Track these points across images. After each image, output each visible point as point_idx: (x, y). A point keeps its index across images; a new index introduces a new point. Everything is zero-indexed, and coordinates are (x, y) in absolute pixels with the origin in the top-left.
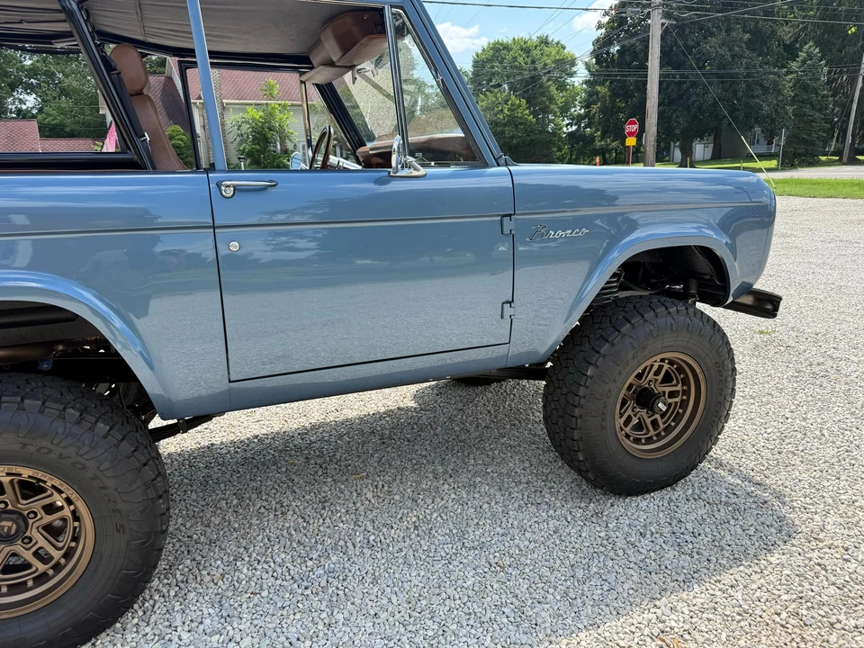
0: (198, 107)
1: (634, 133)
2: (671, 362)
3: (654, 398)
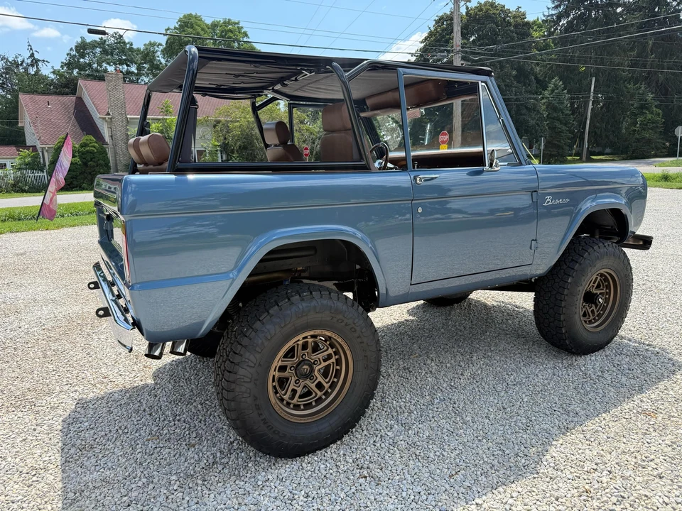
0: (106, 121)
1: (446, 141)
2: (602, 275)
3: (596, 296)
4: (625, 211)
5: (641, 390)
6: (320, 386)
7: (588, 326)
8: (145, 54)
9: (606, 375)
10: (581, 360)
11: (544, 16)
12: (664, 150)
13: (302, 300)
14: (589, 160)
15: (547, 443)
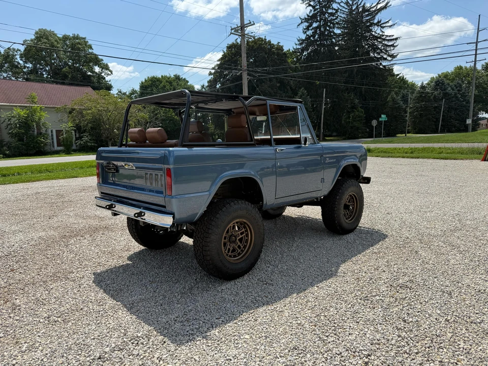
2: (351, 196)
3: (349, 206)
4: (359, 165)
5: (372, 246)
6: (239, 247)
7: (347, 221)
8: (6, 57)
9: (357, 241)
10: (344, 237)
11: (294, 49)
12: (366, 134)
13: (235, 205)
14: (325, 140)
15: (338, 267)
